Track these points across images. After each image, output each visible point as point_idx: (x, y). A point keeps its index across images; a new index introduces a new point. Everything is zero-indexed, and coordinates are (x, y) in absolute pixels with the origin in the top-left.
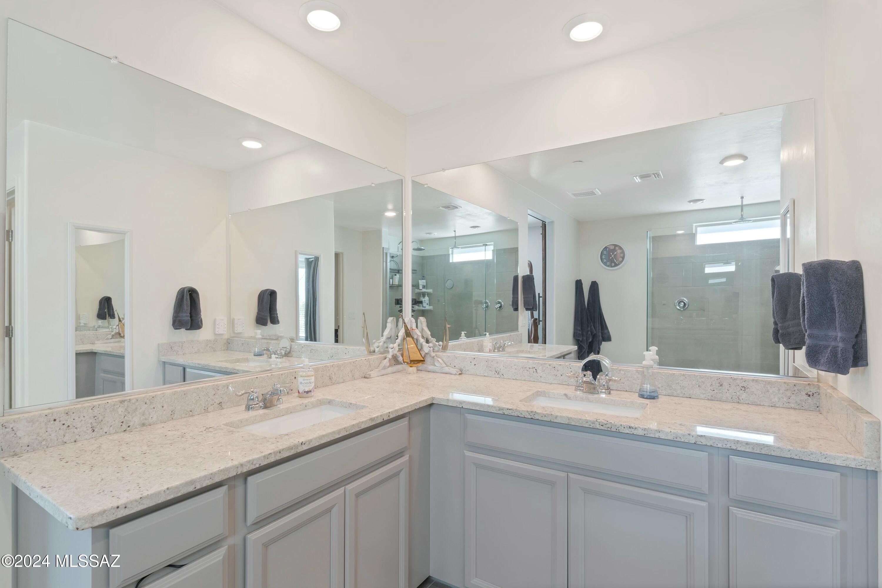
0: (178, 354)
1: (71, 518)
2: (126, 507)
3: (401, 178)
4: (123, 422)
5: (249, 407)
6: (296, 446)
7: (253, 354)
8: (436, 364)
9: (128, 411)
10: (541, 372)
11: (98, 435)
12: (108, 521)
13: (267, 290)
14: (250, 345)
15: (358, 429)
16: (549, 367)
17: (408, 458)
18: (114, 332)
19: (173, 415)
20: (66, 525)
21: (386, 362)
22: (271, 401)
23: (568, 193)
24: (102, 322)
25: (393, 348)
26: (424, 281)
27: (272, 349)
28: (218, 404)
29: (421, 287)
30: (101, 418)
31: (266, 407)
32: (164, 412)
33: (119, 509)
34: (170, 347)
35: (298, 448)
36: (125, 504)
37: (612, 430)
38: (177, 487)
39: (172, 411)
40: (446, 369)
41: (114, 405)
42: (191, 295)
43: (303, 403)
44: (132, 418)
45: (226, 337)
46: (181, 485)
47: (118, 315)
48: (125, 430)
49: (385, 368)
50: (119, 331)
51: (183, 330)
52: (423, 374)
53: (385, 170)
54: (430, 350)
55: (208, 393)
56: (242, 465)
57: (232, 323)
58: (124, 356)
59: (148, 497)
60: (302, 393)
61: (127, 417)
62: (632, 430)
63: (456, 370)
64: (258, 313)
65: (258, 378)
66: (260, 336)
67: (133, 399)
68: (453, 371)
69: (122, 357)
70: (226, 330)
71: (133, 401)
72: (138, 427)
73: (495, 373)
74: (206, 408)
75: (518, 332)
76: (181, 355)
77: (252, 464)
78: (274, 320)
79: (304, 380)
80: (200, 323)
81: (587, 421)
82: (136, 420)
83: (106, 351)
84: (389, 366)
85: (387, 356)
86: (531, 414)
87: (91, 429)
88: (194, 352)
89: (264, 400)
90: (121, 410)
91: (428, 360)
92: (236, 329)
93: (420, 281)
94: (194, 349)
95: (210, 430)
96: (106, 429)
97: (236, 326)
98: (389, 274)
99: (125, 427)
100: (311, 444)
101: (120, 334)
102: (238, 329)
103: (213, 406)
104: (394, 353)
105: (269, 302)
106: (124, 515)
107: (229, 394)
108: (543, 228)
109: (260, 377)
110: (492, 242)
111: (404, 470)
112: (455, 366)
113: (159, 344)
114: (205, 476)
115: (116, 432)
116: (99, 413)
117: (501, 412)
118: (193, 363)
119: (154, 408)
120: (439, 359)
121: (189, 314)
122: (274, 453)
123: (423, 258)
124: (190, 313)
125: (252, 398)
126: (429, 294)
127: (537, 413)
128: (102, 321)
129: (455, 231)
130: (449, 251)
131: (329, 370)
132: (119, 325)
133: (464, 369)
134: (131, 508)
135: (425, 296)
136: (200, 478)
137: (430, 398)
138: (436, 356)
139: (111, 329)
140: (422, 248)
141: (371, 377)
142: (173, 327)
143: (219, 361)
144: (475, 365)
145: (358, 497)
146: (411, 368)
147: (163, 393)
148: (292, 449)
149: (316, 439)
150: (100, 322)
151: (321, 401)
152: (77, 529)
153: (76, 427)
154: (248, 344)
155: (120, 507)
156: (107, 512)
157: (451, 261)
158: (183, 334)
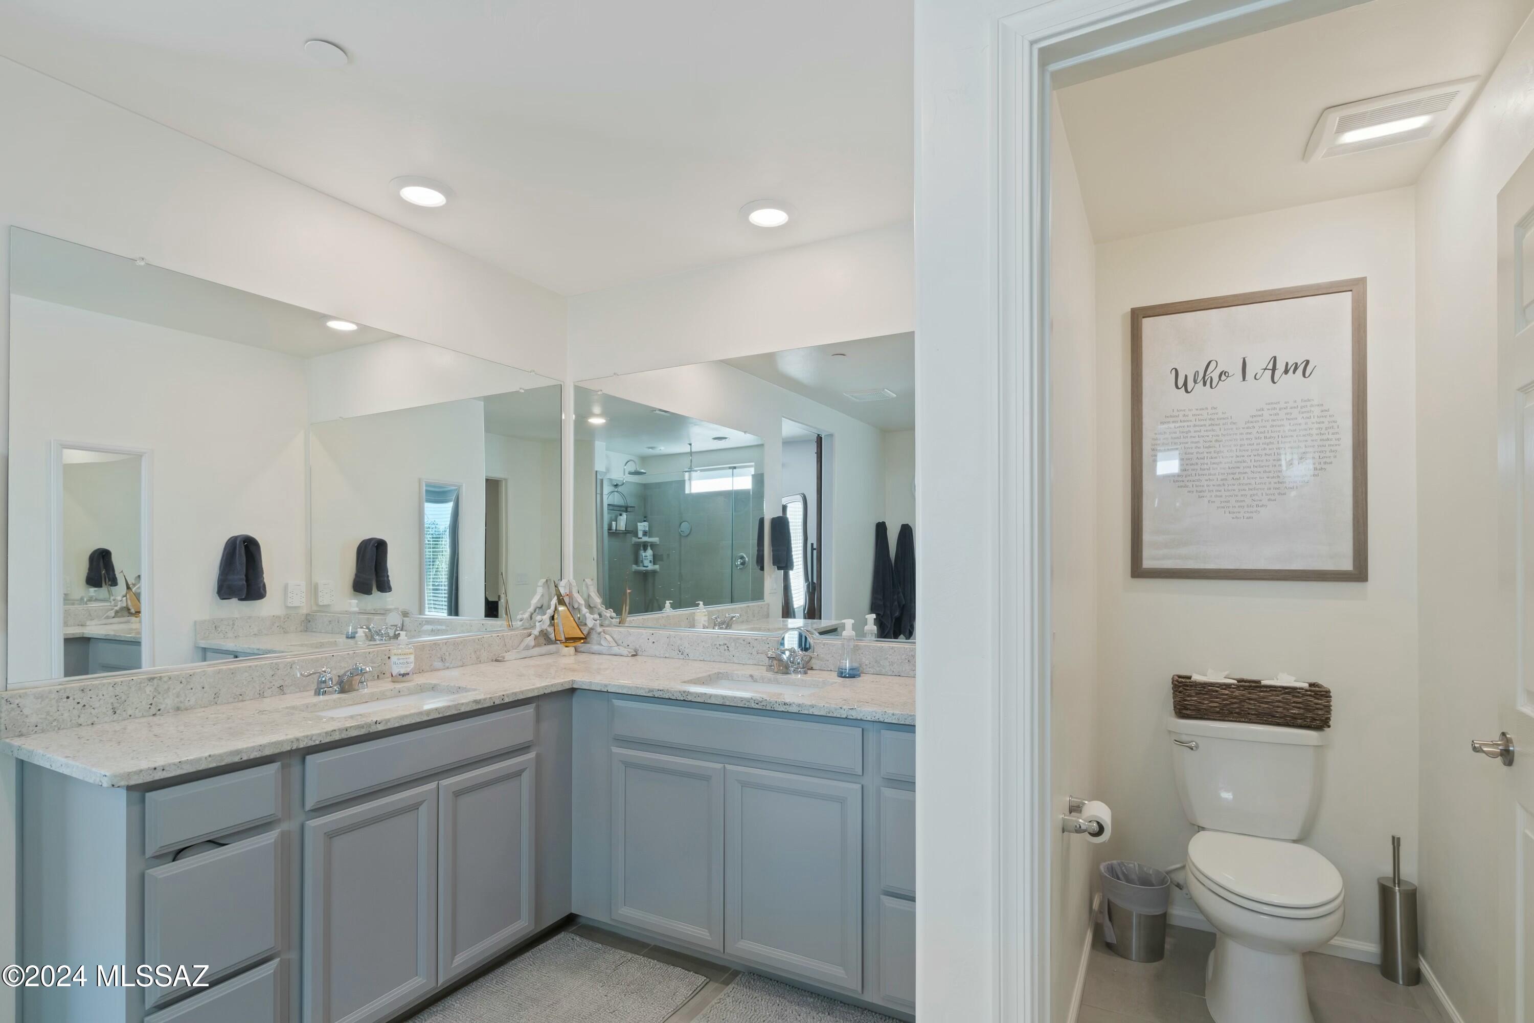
0: (226, 637)
1: (106, 776)
2: (163, 770)
3: (559, 383)
4: (151, 704)
5: (320, 690)
6: (369, 725)
7: (345, 636)
8: (603, 642)
9: (158, 690)
10: (733, 649)
11: (120, 718)
12: (145, 781)
13: (370, 540)
14: (342, 623)
15: (456, 712)
16: (742, 642)
17: (534, 755)
18: (119, 606)
19: (216, 699)
20: (100, 784)
21: (530, 641)
22: (350, 682)
23: (845, 394)
24: (95, 591)
25: (541, 621)
26: (646, 524)
27: (373, 627)
28: (278, 687)
29: (640, 534)
30: (124, 698)
31: (342, 691)
32: (205, 694)
33: (156, 771)
34: (214, 626)
35: (370, 727)
36: (163, 766)
37: (767, 708)
38: (220, 755)
39: (215, 694)
40: (616, 650)
41: (141, 683)
42: (246, 547)
43: (395, 688)
44: (164, 699)
45: (305, 611)
46: (225, 753)
47: (126, 579)
48: (154, 713)
49: (527, 648)
50: (127, 605)
51: (234, 601)
52: (582, 657)
53: (532, 374)
54: (595, 623)
55: (264, 672)
56: (298, 740)
57: (314, 590)
58: (140, 642)
59: (187, 762)
60: (396, 676)
61: (157, 698)
62: (787, 707)
63: (629, 650)
64: (356, 575)
65: (334, 657)
66: (356, 609)
67: (164, 677)
68: (625, 651)
69: (137, 643)
70: (304, 600)
71: (165, 679)
72: (171, 711)
73: (679, 652)
74: (261, 692)
75: (764, 601)
76: (231, 638)
77: (311, 739)
78: (384, 586)
79: (399, 659)
80: (261, 590)
81: (741, 699)
82: (169, 702)
83: (108, 635)
84: (534, 647)
85: (532, 633)
86: (684, 695)
87: (112, 710)
88: (252, 634)
89: (341, 683)
90: (149, 689)
91: (594, 636)
92: (320, 599)
93: (639, 524)
94: (252, 629)
95: (264, 712)
96: (130, 712)
97: (320, 594)
98: (607, 513)
99: (153, 710)
100: (389, 724)
101: (129, 610)
102: (324, 600)
103: (271, 689)
104: (543, 627)
105: (375, 557)
106: (162, 777)
107: (293, 675)
108: (817, 444)
109: (338, 655)
110: (752, 462)
111: (528, 769)
112: (628, 646)
113: (195, 622)
114: (253, 748)
115: (143, 716)
116: (121, 691)
117: (650, 694)
118: (249, 648)
119: (192, 689)
120: (608, 637)
121: (244, 577)
122: (339, 730)
123: (646, 486)
124: (247, 576)
125: (324, 679)
126: (653, 546)
127: (690, 693)
128: (96, 589)
129: (690, 444)
130: (684, 476)
131: (440, 649)
132: (128, 595)
133: (640, 649)
134: (169, 771)
135: (647, 549)
136: (247, 748)
137: (569, 682)
138: (604, 633)
139: (113, 602)
140: (643, 471)
141: (505, 660)
142: (219, 596)
143: (291, 645)
144: (653, 642)
145: (458, 796)
146: (567, 648)
147: (204, 671)
148: (363, 727)
149: (395, 718)
150: (92, 591)
151: (422, 687)
152: (113, 786)
153: (93, 707)
154: (338, 622)
155: (157, 769)
156: (143, 772)
157: (687, 492)
158: (235, 608)
